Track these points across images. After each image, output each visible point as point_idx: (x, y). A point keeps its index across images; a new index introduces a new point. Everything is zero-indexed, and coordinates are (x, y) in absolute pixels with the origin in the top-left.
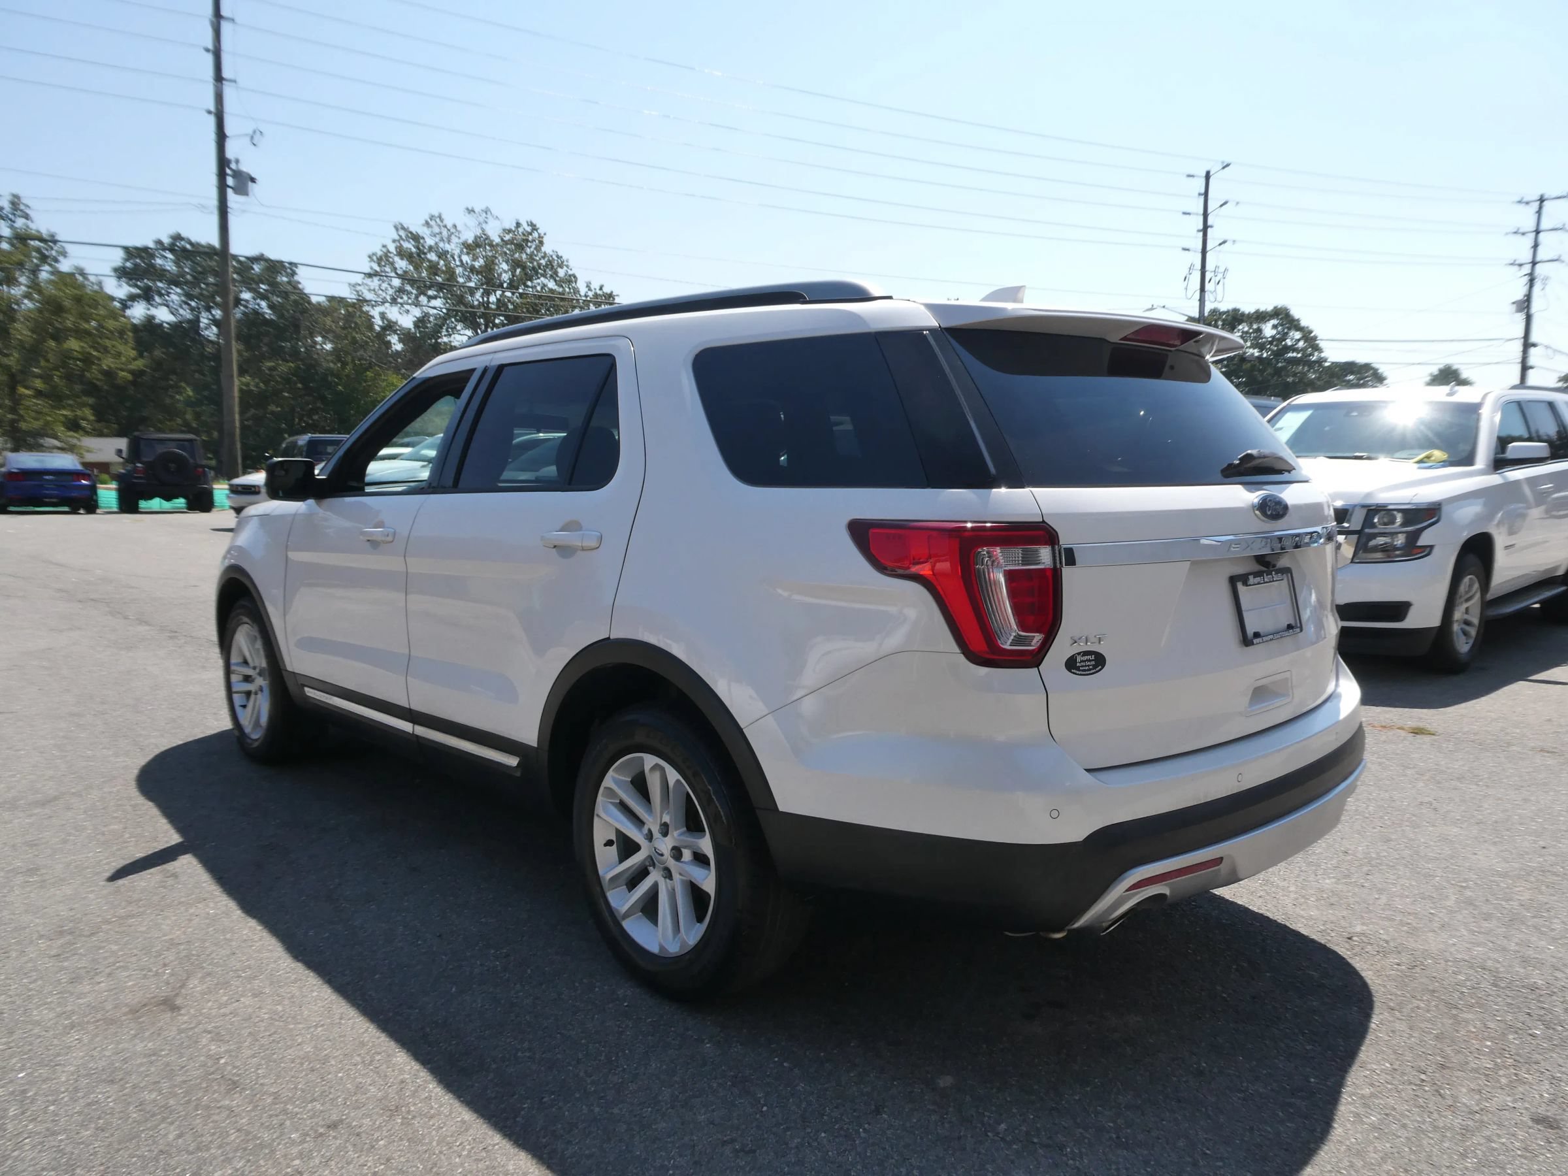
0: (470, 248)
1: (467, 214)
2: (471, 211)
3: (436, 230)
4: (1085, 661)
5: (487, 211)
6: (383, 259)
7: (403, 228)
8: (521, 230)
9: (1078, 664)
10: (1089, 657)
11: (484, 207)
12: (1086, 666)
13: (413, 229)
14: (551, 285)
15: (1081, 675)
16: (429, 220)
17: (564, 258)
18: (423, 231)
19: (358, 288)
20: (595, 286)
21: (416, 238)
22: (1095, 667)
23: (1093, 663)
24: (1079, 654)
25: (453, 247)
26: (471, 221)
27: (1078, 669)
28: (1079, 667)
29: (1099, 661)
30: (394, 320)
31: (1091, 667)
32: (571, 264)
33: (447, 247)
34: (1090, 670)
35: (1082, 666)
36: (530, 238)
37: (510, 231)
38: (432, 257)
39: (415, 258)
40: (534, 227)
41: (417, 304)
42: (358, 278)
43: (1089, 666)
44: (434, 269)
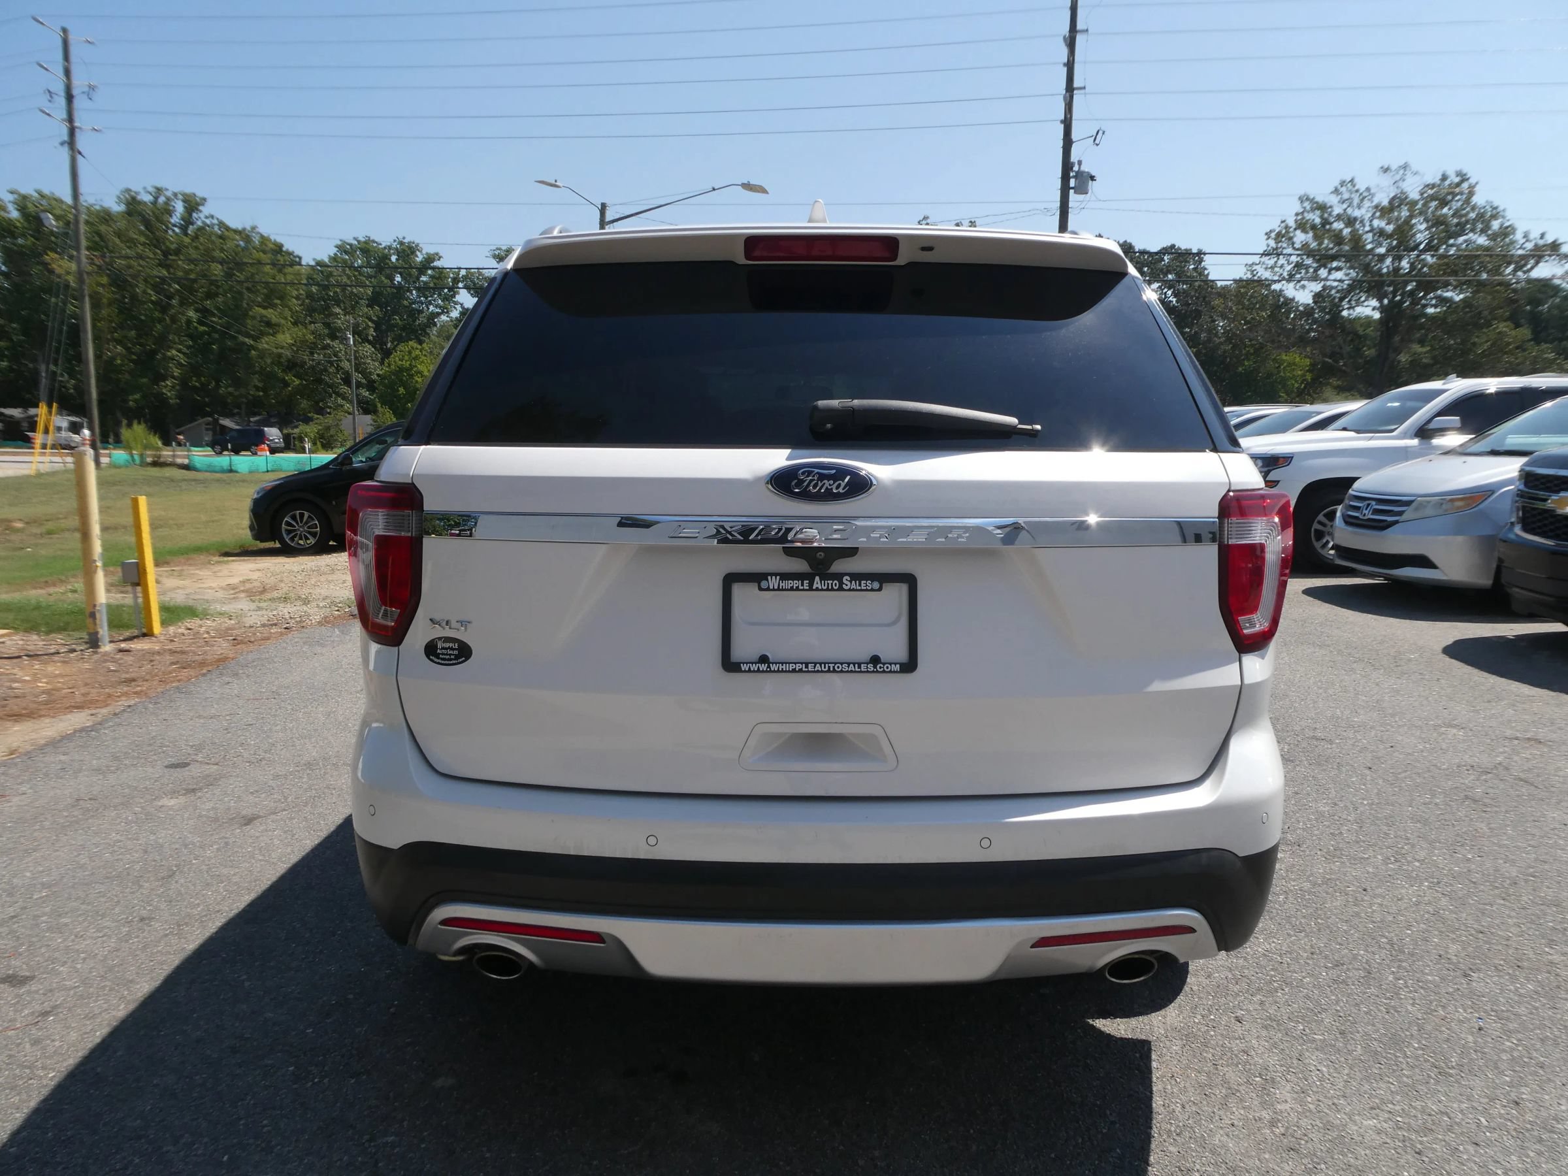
0: (1385, 211)
1: (1381, 174)
2: (1386, 170)
3: (1346, 196)
4: (446, 649)
5: (1405, 167)
6: (1282, 236)
7: (1308, 199)
8: (1447, 183)
9: (439, 651)
10: (451, 645)
11: (1402, 163)
12: (447, 654)
13: (1319, 199)
14: (1482, 240)
15: (439, 663)
16: (1339, 186)
17: (1501, 208)
18: (1333, 200)
19: (1255, 267)
20: (1535, 235)
21: (1322, 208)
22: (457, 657)
23: (456, 652)
24: (440, 639)
25: (1363, 212)
26: (1386, 181)
27: (437, 656)
28: (439, 654)
29: (463, 652)
30: (1291, 297)
31: (452, 657)
32: (1509, 214)
33: (1357, 213)
34: (451, 660)
35: (443, 654)
36: (1457, 190)
37: (1433, 186)
38: (1338, 225)
39: (1320, 230)
40: (1464, 178)
41: (1315, 278)
42: (1256, 259)
43: (450, 655)
44: (1338, 239)
